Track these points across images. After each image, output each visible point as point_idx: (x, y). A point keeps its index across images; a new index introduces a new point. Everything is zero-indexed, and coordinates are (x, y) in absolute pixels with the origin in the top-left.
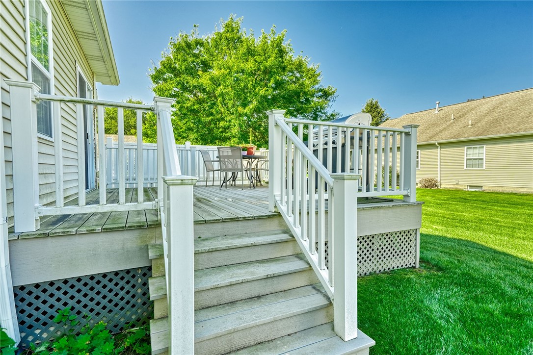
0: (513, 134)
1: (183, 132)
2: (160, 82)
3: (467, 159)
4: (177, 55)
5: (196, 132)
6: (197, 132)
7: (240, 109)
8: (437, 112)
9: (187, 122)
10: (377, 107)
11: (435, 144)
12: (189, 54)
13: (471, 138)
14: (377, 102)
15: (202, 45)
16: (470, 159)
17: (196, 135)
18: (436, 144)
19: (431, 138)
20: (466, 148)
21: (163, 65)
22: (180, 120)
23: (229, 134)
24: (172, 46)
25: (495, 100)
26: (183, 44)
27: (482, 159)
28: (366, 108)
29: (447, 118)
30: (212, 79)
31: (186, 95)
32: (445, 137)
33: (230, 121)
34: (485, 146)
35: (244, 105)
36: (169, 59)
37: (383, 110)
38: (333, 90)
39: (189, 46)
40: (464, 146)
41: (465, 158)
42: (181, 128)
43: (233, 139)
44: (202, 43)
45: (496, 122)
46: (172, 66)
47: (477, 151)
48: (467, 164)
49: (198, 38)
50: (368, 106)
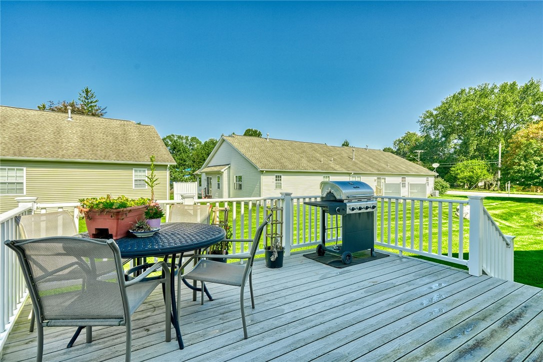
16: (5, 183)
47: (13, 173)
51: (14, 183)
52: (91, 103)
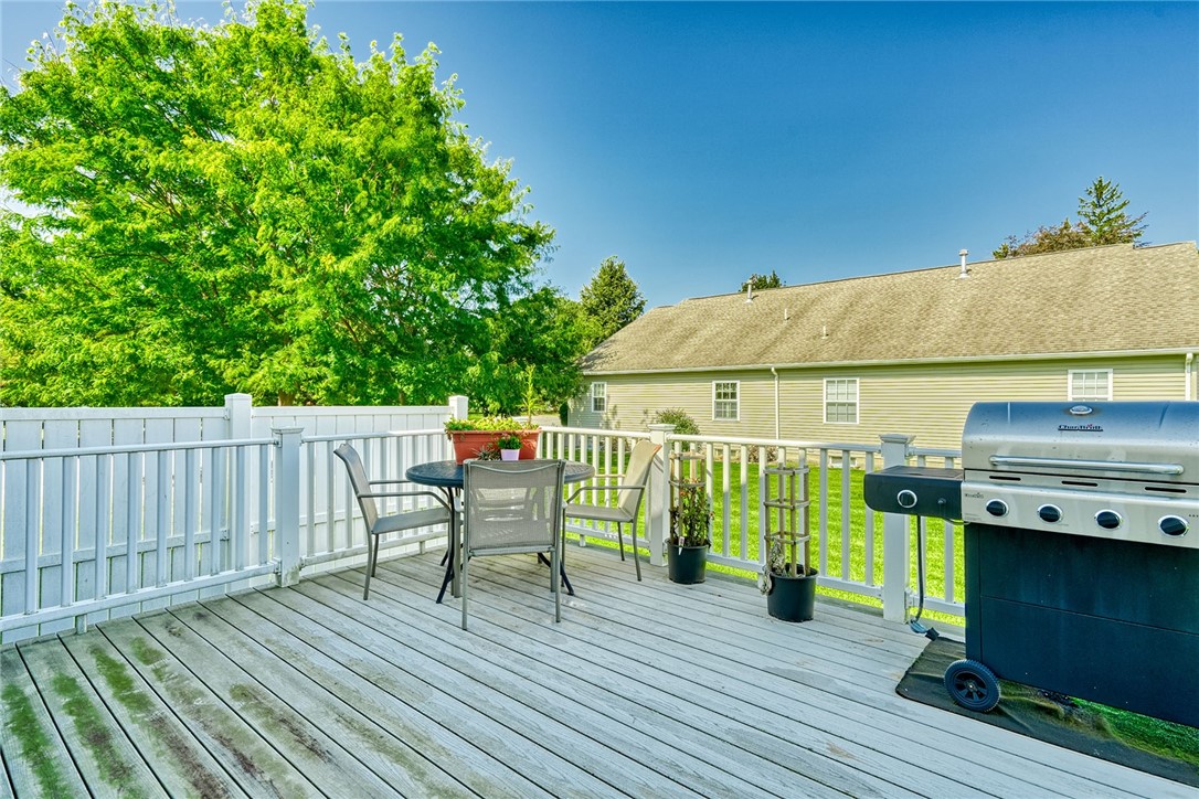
0: (906, 360)
1: (113, 309)
2: (21, 139)
3: (828, 404)
4: (95, 66)
5: (165, 312)
6: (168, 313)
7: (327, 259)
8: (749, 301)
9: (125, 277)
10: (622, 278)
11: (770, 370)
12: (138, 69)
13: (836, 363)
14: (621, 267)
15: (188, 47)
16: (833, 404)
17: (164, 322)
18: (773, 370)
19: (759, 356)
20: (825, 380)
21: (39, 86)
22: (103, 270)
23: (286, 327)
24: (75, 34)
25: (847, 288)
26: (120, 35)
27: (854, 405)
28: (600, 277)
29: (775, 316)
30: (235, 163)
31: (128, 194)
32: (784, 356)
33: (292, 291)
34: (858, 379)
35: (341, 251)
36: (60, 71)
37: (635, 283)
38: (548, 231)
39: (140, 42)
40: (821, 378)
41: (825, 402)
42: (105, 297)
43: (298, 341)
44: (190, 43)
45: (866, 332)
46: (75, 95)
47: (843, 388)
48: (827, 414)
49: (175, 27)
50: (604, 272)
51: (843, 404)
52: (1109, 212)
